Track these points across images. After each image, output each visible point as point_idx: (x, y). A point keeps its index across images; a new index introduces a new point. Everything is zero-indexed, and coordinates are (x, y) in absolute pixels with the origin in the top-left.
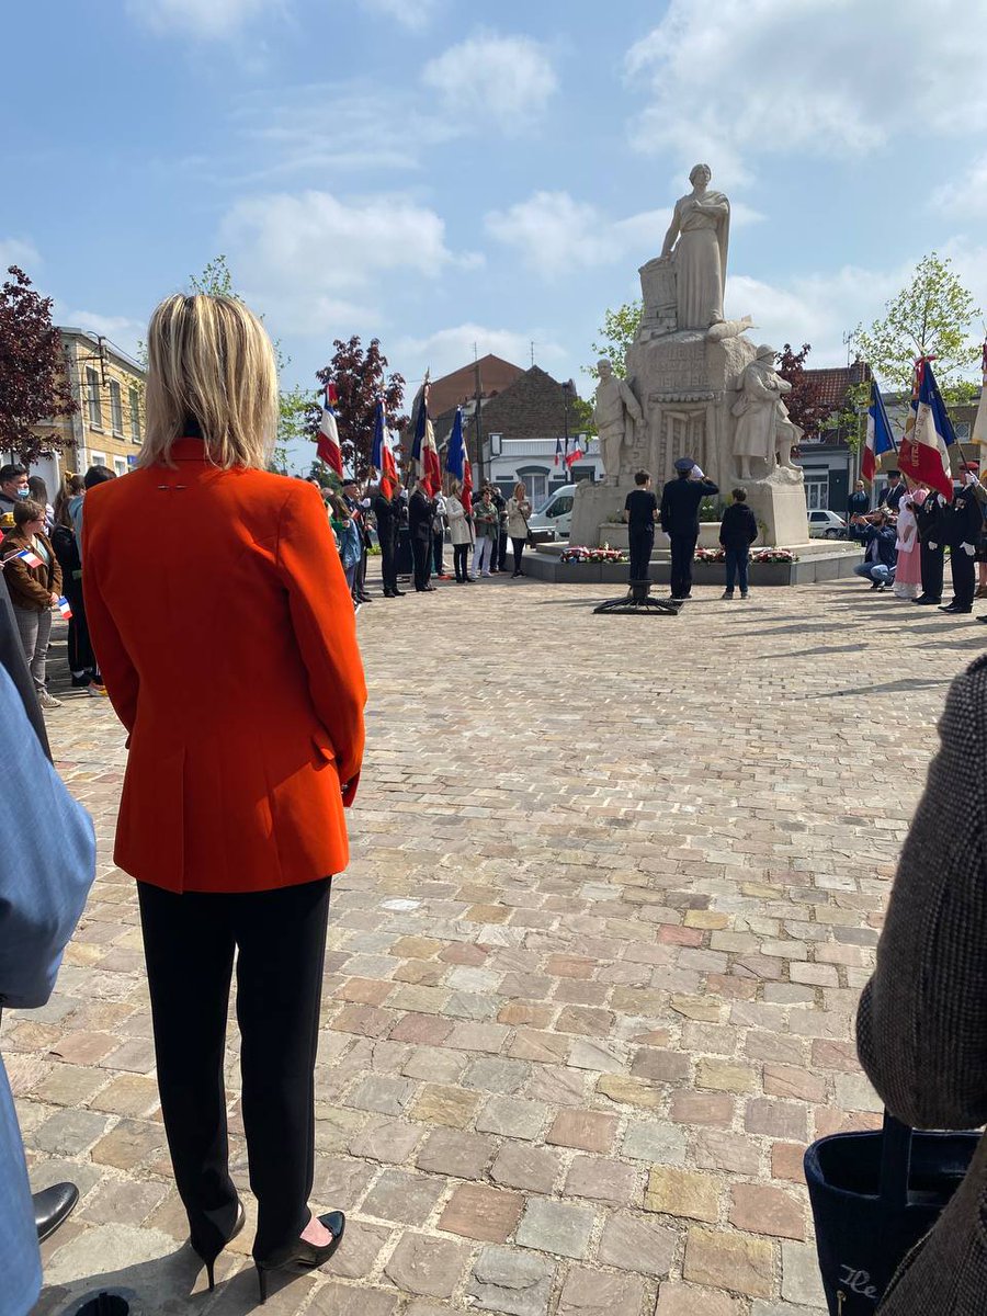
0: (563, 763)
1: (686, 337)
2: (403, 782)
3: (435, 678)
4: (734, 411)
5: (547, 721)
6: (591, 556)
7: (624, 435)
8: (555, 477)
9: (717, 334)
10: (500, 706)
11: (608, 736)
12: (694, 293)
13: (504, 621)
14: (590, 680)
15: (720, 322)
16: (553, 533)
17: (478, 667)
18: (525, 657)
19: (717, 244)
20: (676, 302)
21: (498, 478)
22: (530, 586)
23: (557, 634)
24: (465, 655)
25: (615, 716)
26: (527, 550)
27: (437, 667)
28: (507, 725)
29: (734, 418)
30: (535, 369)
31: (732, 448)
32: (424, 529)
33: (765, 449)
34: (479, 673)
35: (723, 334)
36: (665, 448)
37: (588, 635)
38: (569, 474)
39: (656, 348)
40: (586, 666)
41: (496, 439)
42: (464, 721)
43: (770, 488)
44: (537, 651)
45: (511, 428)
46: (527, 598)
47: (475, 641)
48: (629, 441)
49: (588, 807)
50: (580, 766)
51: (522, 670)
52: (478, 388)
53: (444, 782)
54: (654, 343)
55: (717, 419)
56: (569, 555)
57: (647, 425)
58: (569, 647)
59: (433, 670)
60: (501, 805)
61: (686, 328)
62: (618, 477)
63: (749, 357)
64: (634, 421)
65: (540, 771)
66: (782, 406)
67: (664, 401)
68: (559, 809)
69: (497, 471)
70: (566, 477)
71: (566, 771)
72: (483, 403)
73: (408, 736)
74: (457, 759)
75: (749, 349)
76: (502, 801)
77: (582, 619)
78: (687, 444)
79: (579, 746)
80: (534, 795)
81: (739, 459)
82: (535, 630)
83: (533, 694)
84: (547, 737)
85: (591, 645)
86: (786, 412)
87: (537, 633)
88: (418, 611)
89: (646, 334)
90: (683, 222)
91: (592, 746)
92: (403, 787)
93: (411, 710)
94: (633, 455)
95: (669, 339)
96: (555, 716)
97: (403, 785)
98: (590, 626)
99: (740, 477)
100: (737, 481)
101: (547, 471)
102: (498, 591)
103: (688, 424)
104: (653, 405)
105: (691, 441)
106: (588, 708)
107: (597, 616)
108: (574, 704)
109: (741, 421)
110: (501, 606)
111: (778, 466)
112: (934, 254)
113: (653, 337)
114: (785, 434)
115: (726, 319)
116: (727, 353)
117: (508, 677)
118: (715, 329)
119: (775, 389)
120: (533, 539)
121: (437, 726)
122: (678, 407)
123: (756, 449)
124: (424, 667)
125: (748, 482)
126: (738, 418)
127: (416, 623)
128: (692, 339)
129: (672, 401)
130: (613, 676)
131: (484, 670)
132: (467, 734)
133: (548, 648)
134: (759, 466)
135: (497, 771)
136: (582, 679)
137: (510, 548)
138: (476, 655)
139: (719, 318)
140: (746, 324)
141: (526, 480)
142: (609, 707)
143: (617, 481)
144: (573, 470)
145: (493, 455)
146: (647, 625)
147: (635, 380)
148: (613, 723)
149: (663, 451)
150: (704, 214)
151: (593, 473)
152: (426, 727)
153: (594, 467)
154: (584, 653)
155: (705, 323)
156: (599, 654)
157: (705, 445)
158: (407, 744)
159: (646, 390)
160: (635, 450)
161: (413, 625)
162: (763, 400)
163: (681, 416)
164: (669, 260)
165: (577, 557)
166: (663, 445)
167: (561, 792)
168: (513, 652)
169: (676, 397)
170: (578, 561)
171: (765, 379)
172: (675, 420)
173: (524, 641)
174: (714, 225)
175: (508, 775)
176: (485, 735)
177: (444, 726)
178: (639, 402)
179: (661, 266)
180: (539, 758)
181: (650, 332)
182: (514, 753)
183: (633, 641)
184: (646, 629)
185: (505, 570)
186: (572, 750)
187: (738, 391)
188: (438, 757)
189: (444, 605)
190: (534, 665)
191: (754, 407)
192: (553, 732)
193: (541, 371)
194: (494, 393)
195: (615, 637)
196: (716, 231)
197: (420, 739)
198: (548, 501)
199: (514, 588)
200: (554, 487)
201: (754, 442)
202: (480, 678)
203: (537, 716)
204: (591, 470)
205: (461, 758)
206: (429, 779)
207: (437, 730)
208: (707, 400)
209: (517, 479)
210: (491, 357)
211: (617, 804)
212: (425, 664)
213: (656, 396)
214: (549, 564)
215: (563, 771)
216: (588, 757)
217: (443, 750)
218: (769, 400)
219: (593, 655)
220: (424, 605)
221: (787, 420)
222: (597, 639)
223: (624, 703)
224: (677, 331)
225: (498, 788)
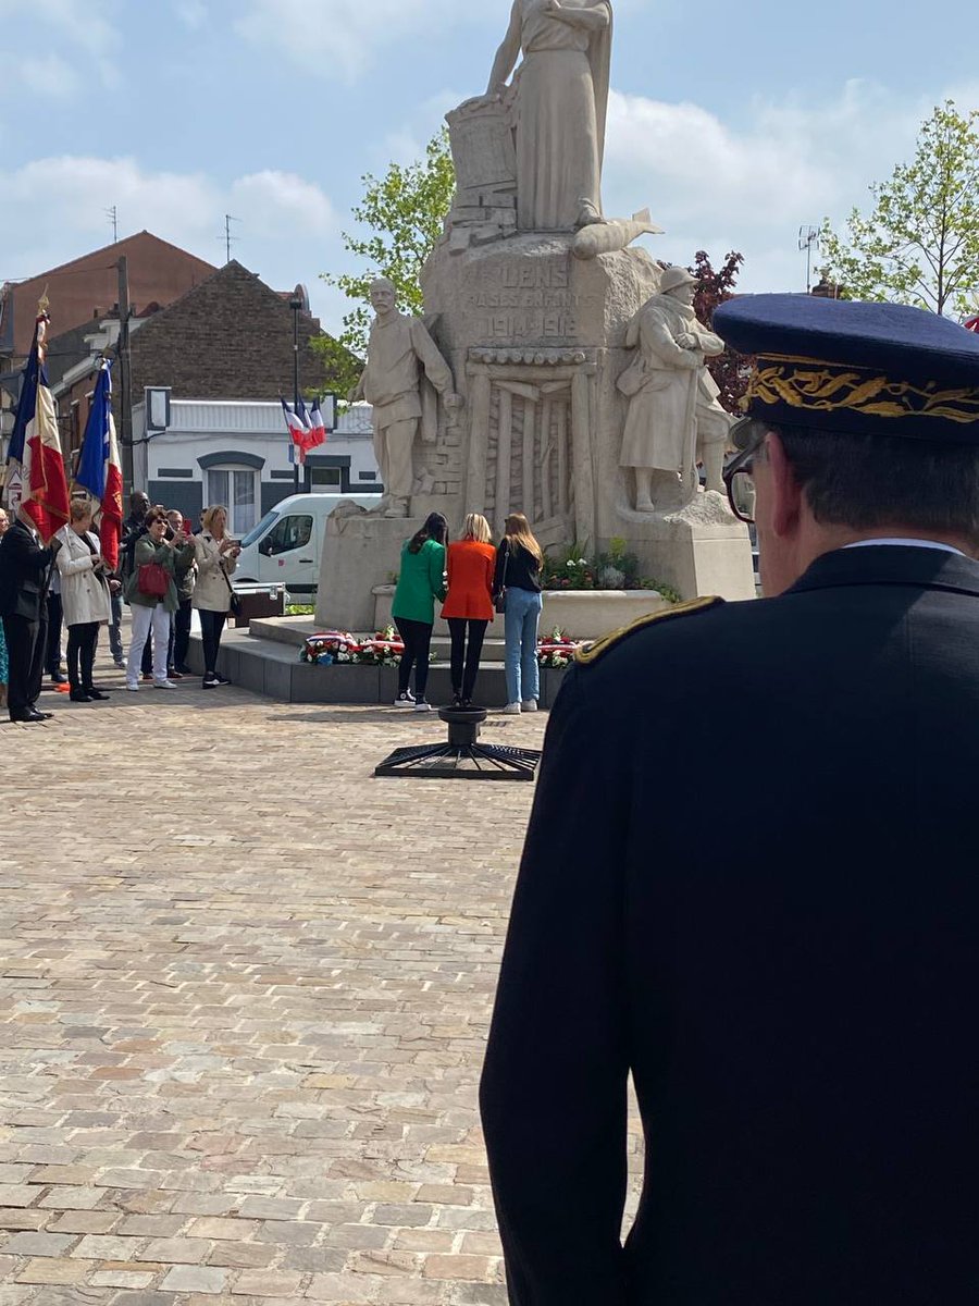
0: (358, 1145)
1: (535, 245)
2: (34, 1205)
3: (72, 935)
4: (620, 387)
5: (312, 1039)
6: (360, 650)
7: (420, 420)
8: (275, 474)
9: (591, 244)
10: (216, 1007)
11: (439, 1074)
12: (549, 165)
13: (198, 793)
14: (386, 935)
15: (596, 221)
16: (280, 595)
17: (158, 905)
18: (251, 882)
19: (588, 78)
20: (515, 180)
21: (162, 473)
22: (241, 710)
23: (309, 824)
24: (129, 878)
25: (448, 1022)
26: (231, 633)
27: (71, 907)
28: (234, 1051)
29: (621, 398)
30: (234, 266)
31: (618, 452)
32: (30, 597)
33: (677, 460)
34: (163, 922)
35: (602, 243)
36: (496, 447)
37: (370, 828)
38: (301, 470)
39: (479, 265)
40: (375, 902)
41: (158, 399)
42: (143, 1043)
43: (689, 530)
44: (274, 866)
45: (187, 377)
46: (241, 738)
47: (144, 842)
48: (429, 433)
49: (421, 1256)
50: (394, 1155)
51: (249, 913)
52: (123, 298)
53: (121, 1203)
54: (475, 255)
55: (591, 399)
56: (317, 649)
57: (463, 405)
58: (334, 856)
59: (66, 916)
60: (246, 1259)
61: (533, 229)
62: (409, 499)
63: (648, 287)
64: (438, 396)
65: (314, 1168)
66: (708, 380)
67: (495, 362)
68: (365, 1266)
69: (161, 459)
70: (295, 474)
71: (365, 1168)
72: (134, 325)
73: (31, 1085)
74: (142, 1142)
75: (647, 272)
76: (245, 1249)
77: (355, 789)
78: (537, 442)
79: (384, 1101)
80: (308, 1231)
81: (631, 473)
82: (263, 815)
83: (275, 973)
84: (317, 1080)
85: (378, 851)
86: (715, 391)
87: (269, 823)
88: (20, 770)
89: (460, 238)
90: (528, 35)
91: (412, 1100)
92: (37, 1219)
93: (30, 1017)
94: (438, 460)
95: (503, 248)
96: (326, 1028)
97: (34, 1214)
98: (372, 807)
99: (633, 507)
100: (628, 513)
101: (259, 463)
102: (180, 721)
103: (538, 406)
104: (472, 368)
105: (544, 437)
106: (391, 1005)
107: (381, 781)
108: (363, 995)
109: (635, 405)
110: (190, 757)
111: (701, 488)
112: (951, 102)
113: (475, 242)
114: (715, 433)
115: (605, 217)
116: (609, 280)
117: (223, 931)
118: (587, 234)
119: (696, 348)
120: (244, 609)
121: (89, 1058)
122: (522, 374)
123: (662, 456)
124: (47, 907)
125: (647, 517)
126: (629, 398)
127: (20, 800)
128: (545, 251)
129: (509, 362)
130: (429, 924)
131: (173, 914)
132: (154, 1077)
133: (295, 859)
134: (668, 488)
135: (228, 1170)
136: (369, 933)
137: (196, 628)
138: (151, 876)
139: (594, 214)
140: (642, 225)
141: (217, 479)
142: (430, 1001)
143: (408, 508)
144: (310, 462)
145: (152, 427)
146: (482, 804)
147: (440, 319)
148: (446, 1041)
149: (493, 453)
150: (564, 22)
151: (346, 470)
152: (65, 1060)
153: (349, 457)
154: (367, 869)
155: (568, 223)
156: (397, 874)
157: (569, 445)
158: (31, 1107)
159: (461, 340)
160: (444, 450)
161: (14, 803)
162: (675, 367)
163: (526, 391)
164: (501, 101)
165: (335, 652)
166: (494, 443)
167: (365, 1220)
168: (226, 869)
169: (516, 355)
170: (336, 661)
171: (678, 329)
172: (514, 396)
173: (246, 843)
174: (584, 44)
175: (250, 1179)
176: (190, 1077)
177: (105, 1056)
178: (449, 363)
179: (488, 111)
180: (310, 1133)
181: (468, 232)
182: (256, 1123)
183: (460, 841)
184: (479, 813)
185: (187, 671)
186: (371, 1112)
187: (628, 349)
188: (102, 1140)
189: (71, 754)
190: (272, 900)
191: (658, 379)
192: (328, 1068)
193: (245, 272)
194: (154, 308)
195: (423, 832)
196: (588, 53)
197: (55, 1091)
198: (263, 526)
199: (211, 713)
200: (273, 495)
201: (658, 442)
202: (166, 933)
203: (294, 1027)
204: (344, 463)
205: (149, 1139)
206: (88, 1197)
207: (91, 1069)
208: (573, 363)
209: (199, 475)
210: (145, 238)
211: (479, 1248)
212: (45, 900)
213: (481, 351)
214: (280, 664)
215: (363, 1167)
216: (406, 1129)
217: (109, 1120)
218: (684, 369)
219: (386, 876)
220: (31, 753)
221: (717, 406)
222: (386, 836)
223: (460, 990)
224: (516, 234)
225: (234, 1215)
